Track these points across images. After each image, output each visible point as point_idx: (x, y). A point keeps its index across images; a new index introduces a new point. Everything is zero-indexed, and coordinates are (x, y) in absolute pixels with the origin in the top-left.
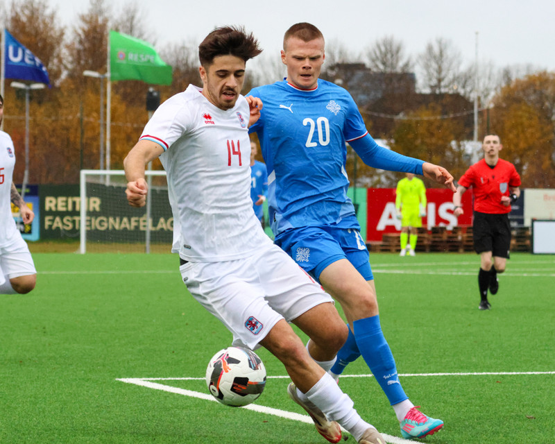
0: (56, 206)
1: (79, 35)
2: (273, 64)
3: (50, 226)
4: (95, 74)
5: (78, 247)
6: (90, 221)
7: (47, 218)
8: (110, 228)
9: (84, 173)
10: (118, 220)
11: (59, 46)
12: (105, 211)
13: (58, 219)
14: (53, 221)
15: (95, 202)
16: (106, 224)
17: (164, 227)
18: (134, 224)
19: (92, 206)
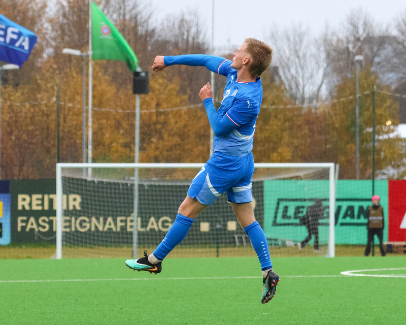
0: (30, 204)
1: (63, 6)
2: (288, 38)
3: (23, 228)
4: (77, 52)
5: (54, 252)
6: (70, 221)
7: (20, 219)
8: (93, 229)
9: (59, 166)
10: (101, 219)
11: (41, 20)
12: (87, 210)
13: (32, 220)
14: (27, 222)
15: (75, 200)
16: (88, 225)
17: (155, 227)
18: (119, 224)
19: (71, 203)
